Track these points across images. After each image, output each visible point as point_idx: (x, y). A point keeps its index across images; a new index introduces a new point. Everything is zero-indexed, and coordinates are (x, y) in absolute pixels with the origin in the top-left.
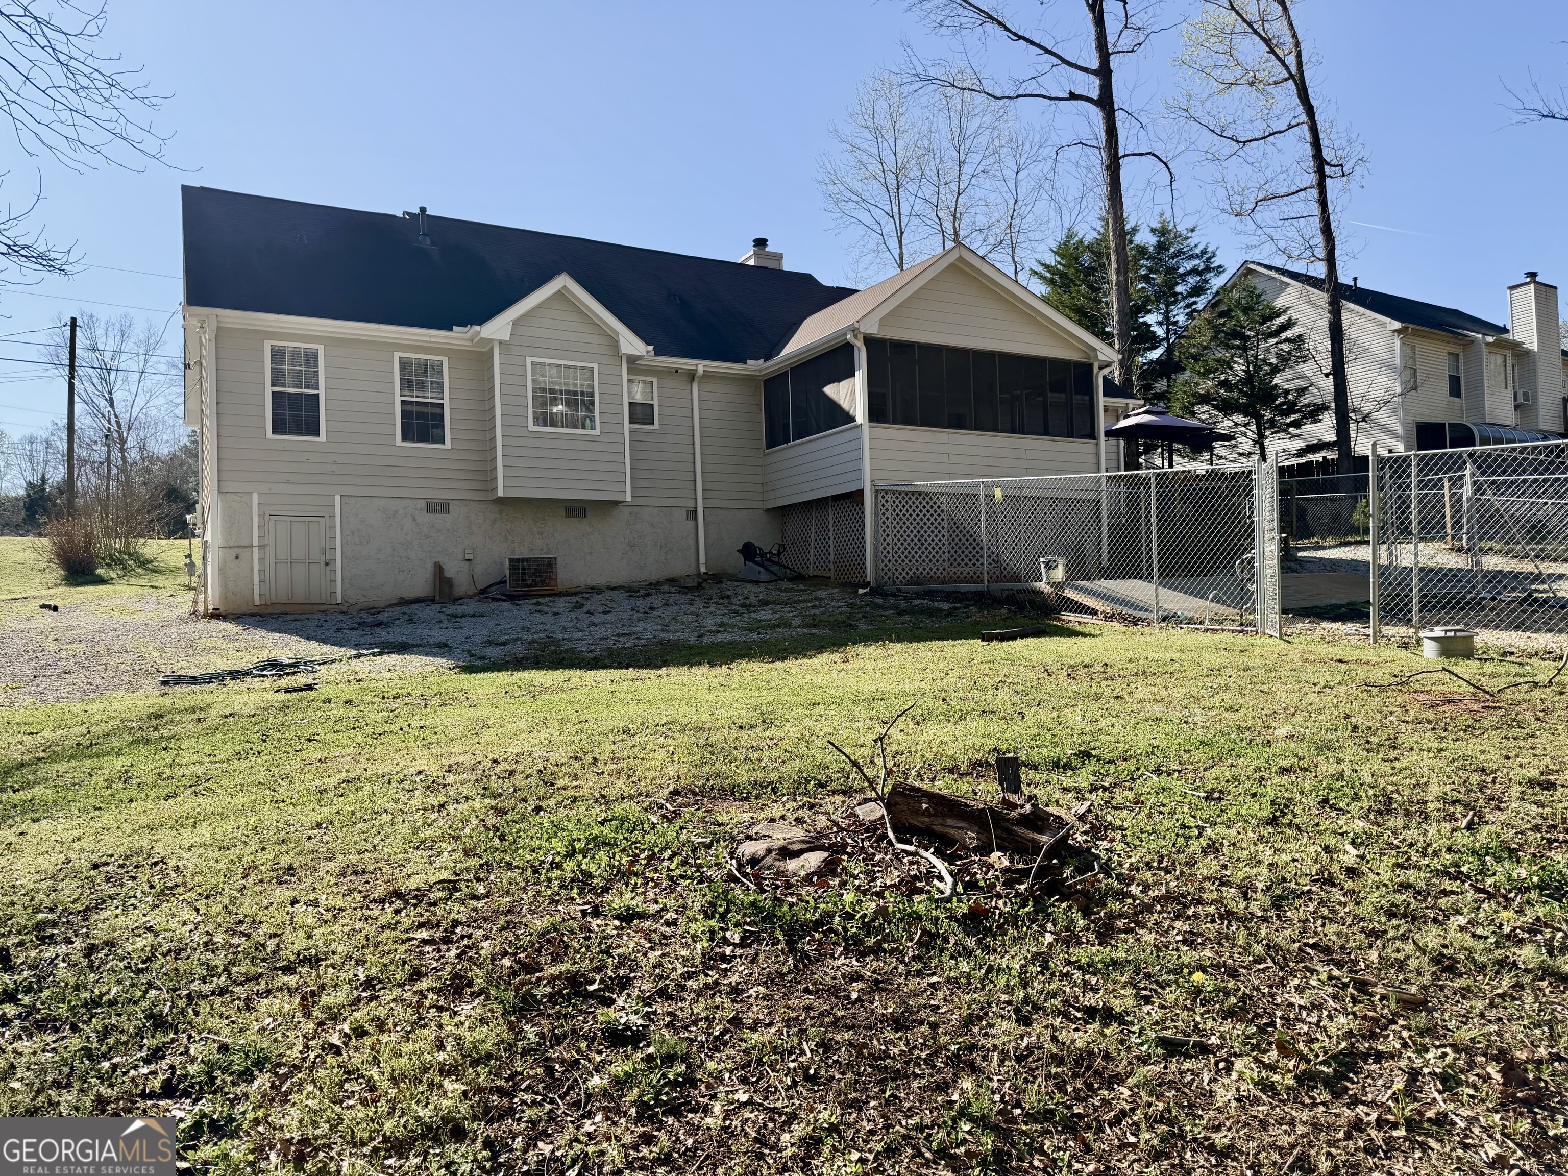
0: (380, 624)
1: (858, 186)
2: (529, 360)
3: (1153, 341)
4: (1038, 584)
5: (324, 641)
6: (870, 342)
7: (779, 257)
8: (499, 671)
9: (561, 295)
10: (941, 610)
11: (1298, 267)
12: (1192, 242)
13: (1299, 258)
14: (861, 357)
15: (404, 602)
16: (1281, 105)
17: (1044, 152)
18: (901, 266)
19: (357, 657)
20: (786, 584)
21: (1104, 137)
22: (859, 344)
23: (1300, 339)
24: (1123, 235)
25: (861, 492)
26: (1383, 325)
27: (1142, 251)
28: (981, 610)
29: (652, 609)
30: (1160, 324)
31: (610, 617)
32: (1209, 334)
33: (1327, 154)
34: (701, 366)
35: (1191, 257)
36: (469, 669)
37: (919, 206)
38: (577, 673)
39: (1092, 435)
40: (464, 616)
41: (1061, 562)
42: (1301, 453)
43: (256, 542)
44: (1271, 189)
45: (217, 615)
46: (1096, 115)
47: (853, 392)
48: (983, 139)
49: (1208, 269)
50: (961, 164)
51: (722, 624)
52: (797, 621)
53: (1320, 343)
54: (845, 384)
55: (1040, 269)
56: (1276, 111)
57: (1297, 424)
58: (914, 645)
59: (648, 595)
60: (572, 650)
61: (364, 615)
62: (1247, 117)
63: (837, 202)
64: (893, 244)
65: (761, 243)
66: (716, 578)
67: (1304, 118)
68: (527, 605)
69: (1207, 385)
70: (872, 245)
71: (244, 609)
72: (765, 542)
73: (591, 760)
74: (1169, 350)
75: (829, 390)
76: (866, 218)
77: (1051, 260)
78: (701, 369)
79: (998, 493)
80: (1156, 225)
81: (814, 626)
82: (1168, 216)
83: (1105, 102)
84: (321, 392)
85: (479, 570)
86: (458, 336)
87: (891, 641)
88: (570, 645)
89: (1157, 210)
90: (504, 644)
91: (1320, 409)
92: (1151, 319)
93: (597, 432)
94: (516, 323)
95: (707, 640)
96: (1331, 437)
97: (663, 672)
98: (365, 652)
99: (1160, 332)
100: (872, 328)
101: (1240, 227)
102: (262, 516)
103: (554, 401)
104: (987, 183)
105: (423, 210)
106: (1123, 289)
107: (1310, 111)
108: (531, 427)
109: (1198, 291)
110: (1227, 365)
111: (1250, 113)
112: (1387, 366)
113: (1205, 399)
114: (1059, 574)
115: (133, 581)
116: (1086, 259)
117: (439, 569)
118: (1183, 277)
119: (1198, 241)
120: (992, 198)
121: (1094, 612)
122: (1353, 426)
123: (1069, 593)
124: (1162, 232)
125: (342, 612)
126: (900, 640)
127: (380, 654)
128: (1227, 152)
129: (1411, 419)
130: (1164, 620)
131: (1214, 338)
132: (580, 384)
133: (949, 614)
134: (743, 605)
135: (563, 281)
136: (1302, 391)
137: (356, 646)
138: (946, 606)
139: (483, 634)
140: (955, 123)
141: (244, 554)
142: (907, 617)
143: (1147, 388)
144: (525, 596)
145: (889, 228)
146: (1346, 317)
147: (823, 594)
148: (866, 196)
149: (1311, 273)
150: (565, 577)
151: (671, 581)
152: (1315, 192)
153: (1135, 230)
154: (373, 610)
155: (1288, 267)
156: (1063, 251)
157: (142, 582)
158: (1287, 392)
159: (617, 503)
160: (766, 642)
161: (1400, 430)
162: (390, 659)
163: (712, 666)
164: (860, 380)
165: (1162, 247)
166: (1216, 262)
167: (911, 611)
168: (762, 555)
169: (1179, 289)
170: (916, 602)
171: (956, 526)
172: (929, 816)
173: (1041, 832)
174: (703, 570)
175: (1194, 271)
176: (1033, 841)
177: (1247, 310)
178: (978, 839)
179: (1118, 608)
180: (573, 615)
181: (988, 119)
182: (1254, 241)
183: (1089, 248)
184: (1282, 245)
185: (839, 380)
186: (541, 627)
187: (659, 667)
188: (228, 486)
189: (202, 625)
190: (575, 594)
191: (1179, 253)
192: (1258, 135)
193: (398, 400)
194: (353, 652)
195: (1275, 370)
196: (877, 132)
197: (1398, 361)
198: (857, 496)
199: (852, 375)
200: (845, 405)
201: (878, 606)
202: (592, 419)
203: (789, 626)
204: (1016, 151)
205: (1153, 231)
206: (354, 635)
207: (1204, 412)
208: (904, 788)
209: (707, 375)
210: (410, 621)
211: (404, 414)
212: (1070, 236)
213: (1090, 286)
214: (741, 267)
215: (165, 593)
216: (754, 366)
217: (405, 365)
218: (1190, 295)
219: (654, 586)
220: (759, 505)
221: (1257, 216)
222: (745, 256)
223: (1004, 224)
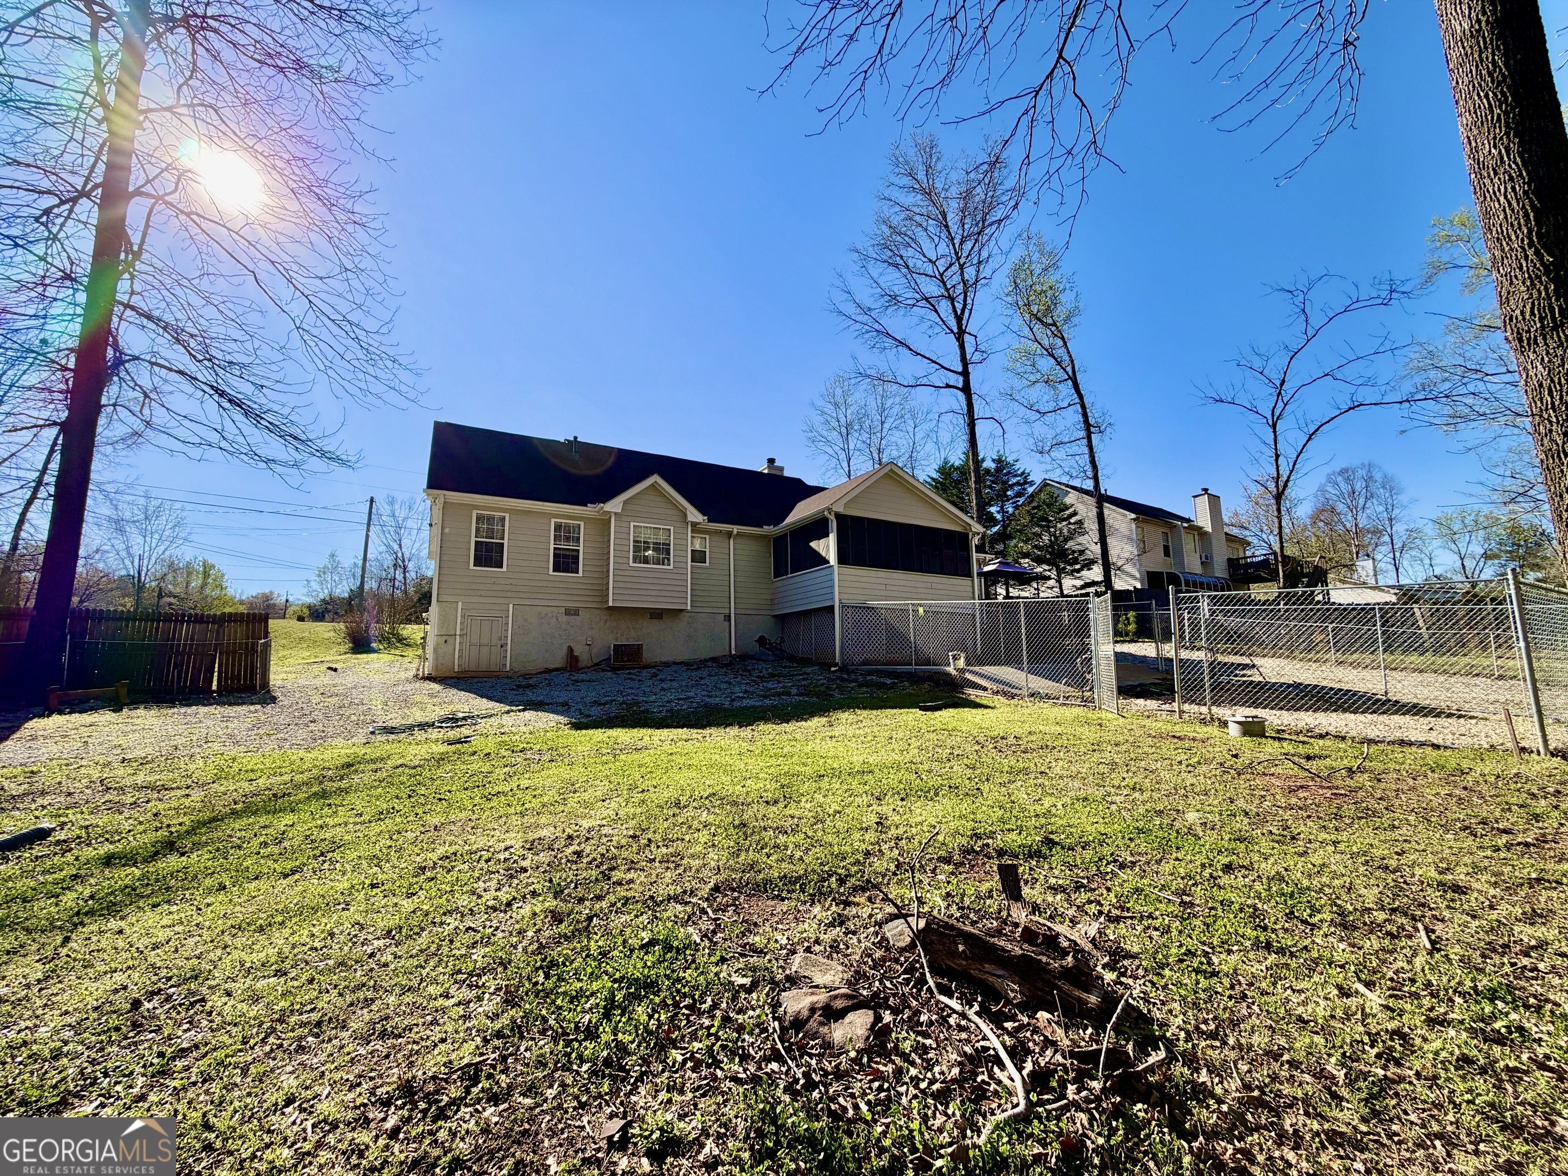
0: (529, 686)
1: (825, 433)
2: (632, 524)
3: (995, 522)
4: (947, 669)
5: (490, 698)
6: (838, 516)
7: (782, 469)
8: (597, 728)
9: (653, 486)
10: (885, 684)
11: (1076, 483)
12: (1016, 467)
13: (1077, 477)
14: (833, 525)
15: (548, 671)
16: (1064, 394)
17: (930, 416)
18: (849, 476)
19: (508, 712)
20: (786, 663)
21: (965, 408)
22: (832, 517)
23: (1080, 522)
24: (978, 463)
25: (833, 607)
26: (1125, 516)
27: (988, 471)
28: (911, 685)
29: (701, 678)
30: (998, 512)
31: (675, 684)
32: (1028, 518)
33: (1092, 421)
34: (736, 529)
35: (1016, 476)
36: (577, 726)
37: (859, 445)
38: (650, 731)
39: (969, 574)
40: (583, 681)
41: (963, 655)
42: (1082, 587)
43: (458, 633)
44: (1059, 439)
45: (430, 678)
46: (961, 396)
47: (828, 546)
48: (895, 411)
49: (1026, 483)
50: (882, 423)
51: (746, 692)
52: (794, 691)
53: (1092, 526)
54: (822, 541)
55: (929, 480)
56: (1061, 397)
57: (1078, 571)
58: (874, 712)
59: (699, 668)
60: (647, 711)
61: (521, 679)
62: (1045, 399)
63: (813, 441)
64: (845, 465)
65: (771, 461)
66: (742, 657)
67: (1077, 400)
68: (623, 674)
69: (1026, 548)
70: (833, 465)
71: (447, 674)
72: (773, 638)
73: (646, 841)
74: (1005, 527)
75: (813, 544)
76: (831, 452)
77: (935, 475)
78: (735, 531)
79: (921, 610)
80: (995, 457)
81: (807, 695)
82: (1002, 452)
83: (966, 389)
84: (506, 542)
85: (595, 650)
86: (590, 510)
87: (859, 708)
88: (647, 706)
89: (996, 449)
90: (604, 704)
91: (1092, 562)
92: (993, 509)
93: (671, 567)
94: (625, 503)
95: (737, 704)
96: (1100, 578)
97: (707, 731)
98: (514, 708)
99: (999, 517)
100: (840, 509)
101: (1042, 460)
102: (463, 617)
103: (647, 549)
104: (897, 434)
105: (576, 438)
106: (979, 492)
107: (1081, 397)
108: (631, 564)
109: (1019, 494)
110: (1039, 536)
111: (1046, 398)
112: (1130, 539)
113: (1026, 555)
114: (961, 663)
115: (393, 651)
116: (956, 475)
117: (570, 650)
118: (1012, 486)
119: (1020, 467)
120: (900, 442)
121: (985, 689)
122: (1113, 572)
123: (968, 676)
124: (998, 461)
125: (508, 677)
126: (865, 708)
127: (524, 710)
128: (1034, 418)
129: (1143, 569)
130: (1032, 695)
131: (1031, 521)
132: (662, 538)
133: (892, 688)
134: (758, 677)
135: (655, 478)
136: (1082, 552)
137: (511, 704)
138: (889, 681)
139: (592, 696)
140: (879, 401)
141: (450, 640)
142: (865, 689)
143: (993, 548)
144: (623, 668)
145: (843, 456)
146: (1106, 512)
147: (809, 670)
148: (830, 438)
149: (1084, 487)
150: (648, 656)
151: (714, 659)
152: (1085, 441)
153: (983, 460)
154: (527, 676)
155: (1071, 483)
156: (942, 470)
157: (397, 652)
158: (1074, 552)
159: (682, 610)
160: (775, 706)
161: (1138, 575)
162: (529, 715)
163: (740, 727)
164: (832, 539)
165: (998, 470)
166: (1030, 479)
167: (866, 684)
168: (771, 644)
169: (1009, 493)
170: (869, 678)
171: (890, 628)
172: (966, 959)
173: (1088, 992)
174: (733, 652)
175: (1018, 483)
176: (1079, 999)
177: (1049, 505)
178: (1021, 992)
179: (1001, 687)
180: (651, 682)
181: (898, 400)
182: (1050, 467)
183: (957, 469)
184: (1067, 469)
185: (819, 539)
186: (630, 691)
187: (703, 727)
188: (444, 598)
189: (418, 685)
190: (653, 667)
191: (1009, 473)
192: (1051, 409)
193: (552, 547)
194: (508, 708)
195: (1066, 540)
196: (836, 405)
197: (1134, 536)
198: (831, 609)
199: (828, 536)
200: (823, 554)
201: (843, 680)
202: (669, 560)
203: (789, 694)
204: (914, 417)
205: (993, 460)
206: (511, 695)
207: (1025, 562)
208: (938, 924)
209: (739, 534)
210: (549, 685)
211: (556, 556)
212: (946, 463)
213: (959, 490)
214: (761, 474)
215: (406, 660)
216: (768, 529)
217: (558, 527)
218: (1016, 496)
219: (702, 663)
220: (769, 613)
221: (1052, 454)
222: (763, 468)
223: (907, 455)
